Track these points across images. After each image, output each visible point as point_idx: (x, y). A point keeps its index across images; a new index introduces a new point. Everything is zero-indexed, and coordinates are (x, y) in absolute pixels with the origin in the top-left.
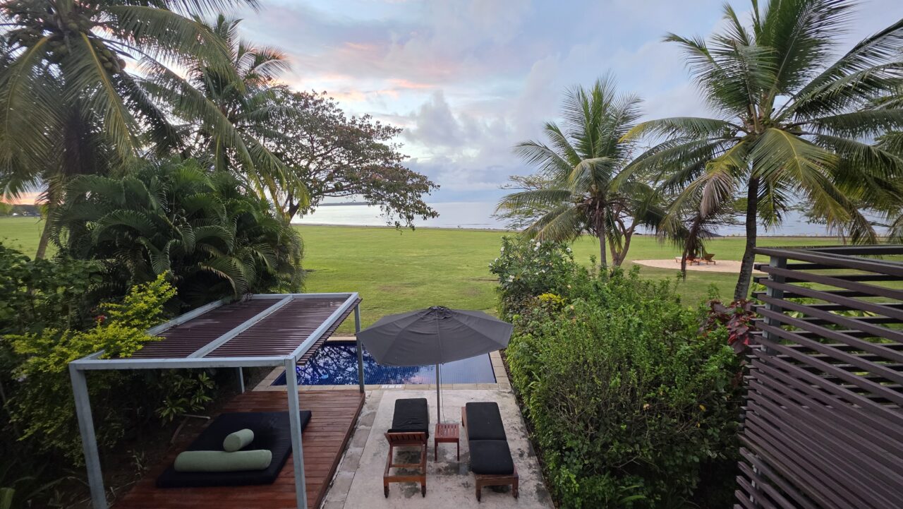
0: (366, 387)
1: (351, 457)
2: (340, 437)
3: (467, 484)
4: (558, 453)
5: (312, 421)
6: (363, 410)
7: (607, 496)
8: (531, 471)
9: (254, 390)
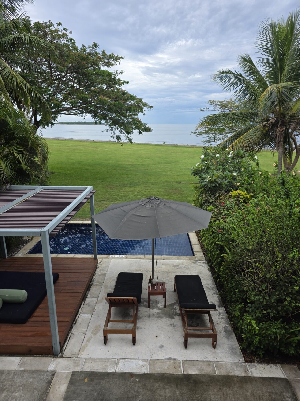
0: (99, 256)
1: (88, 304)
2: (81, 290)
3: (174, 324)
4: (242, 305)
5: (60, 278)
6: (96, 272)
7: (278, 336)
8: (220, 317)
9: (15, 256)
